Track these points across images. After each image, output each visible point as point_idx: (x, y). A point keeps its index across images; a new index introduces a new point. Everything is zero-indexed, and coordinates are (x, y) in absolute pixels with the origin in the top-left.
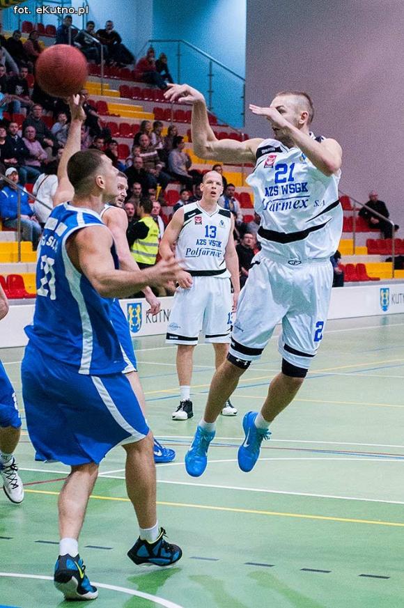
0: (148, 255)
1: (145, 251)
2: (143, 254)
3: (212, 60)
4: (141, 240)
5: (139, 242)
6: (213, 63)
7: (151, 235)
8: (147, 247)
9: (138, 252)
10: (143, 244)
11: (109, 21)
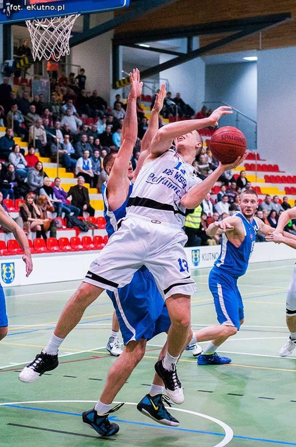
0: (194, 223)
1: (193, 221)
2: (192, 222)
3: (238, 112)
4: (190, 214)
5: (190, 216)
6: (239, 114)
7: (197, 212)
8: (194, 218)
9: (189, 221)
10: (191, 216)
11: (178, 94)
